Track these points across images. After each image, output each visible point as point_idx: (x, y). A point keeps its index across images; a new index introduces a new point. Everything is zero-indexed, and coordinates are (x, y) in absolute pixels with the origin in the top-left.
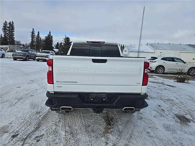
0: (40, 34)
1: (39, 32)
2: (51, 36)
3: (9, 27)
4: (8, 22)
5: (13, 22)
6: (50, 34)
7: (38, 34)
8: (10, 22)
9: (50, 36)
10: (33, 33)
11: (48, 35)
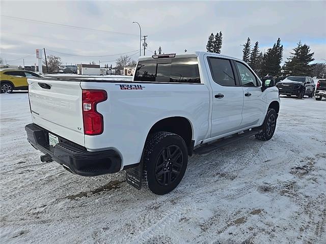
0: (259, 46)
1: (257, 44)
2: (280, 46)
3: (214, 42)
4: (215, 34)
5: (221, 33)
6: (278, 44)
7: (256, 47)
8: (218, 34)
9: (278, 46)
10: (247, 45)
11: (274, 45)
